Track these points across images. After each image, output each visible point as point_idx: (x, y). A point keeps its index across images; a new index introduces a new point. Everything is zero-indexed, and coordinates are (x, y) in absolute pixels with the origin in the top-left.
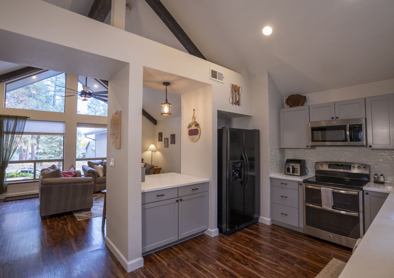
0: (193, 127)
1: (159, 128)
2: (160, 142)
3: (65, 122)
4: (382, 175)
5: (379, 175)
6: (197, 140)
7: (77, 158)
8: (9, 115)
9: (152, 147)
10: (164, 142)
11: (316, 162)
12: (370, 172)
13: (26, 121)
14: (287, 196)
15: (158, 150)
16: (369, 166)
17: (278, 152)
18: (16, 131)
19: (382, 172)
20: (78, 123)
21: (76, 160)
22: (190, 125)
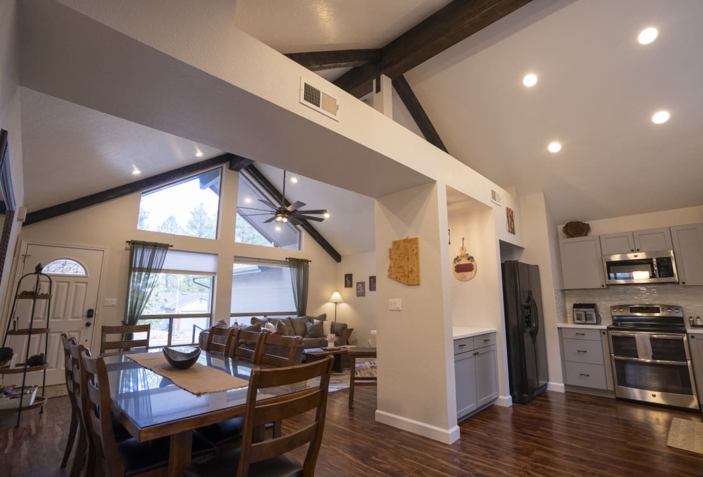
0: (464, 261)
1: (345, 267)
2: (348, 289)
3: (217, 255)
4: (698, 318)
5: (695, 318)
6: (472, 278)
7: (232, 312)
8: (146, 241)
9: (336, 296)
10: (357, 288)
11: (611, 307)
12: (683, 315)
13: (168, 252)
14: (587, 350)
15: (345, 301)
16: (681, 307)
17: (560, 294)
18: (152, 267)
19: (697, 313)
20: (235, 257)
21: (231, 316)
22: (457, 259)
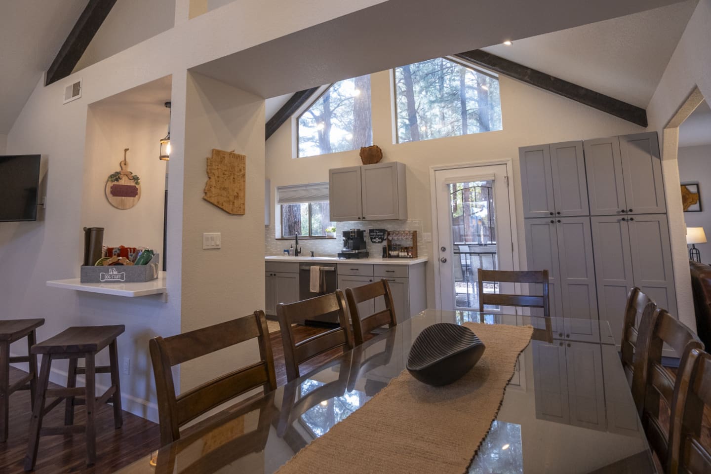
0: (125, 181)
22: (116, 177)
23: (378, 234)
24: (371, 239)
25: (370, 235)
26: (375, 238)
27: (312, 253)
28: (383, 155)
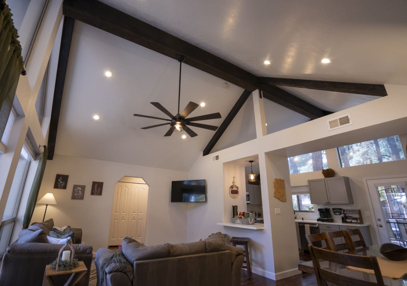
0: (234, 189)
2: (60, 191)
6: (237, 197)
10: (73, 191)
15: (57, 204)
22: (232, 187)
23: (338, 210)
24: (334, 213)
25: (333, 211)
26: (336, 213)
27: (303, 218)
28: (335, 173)
